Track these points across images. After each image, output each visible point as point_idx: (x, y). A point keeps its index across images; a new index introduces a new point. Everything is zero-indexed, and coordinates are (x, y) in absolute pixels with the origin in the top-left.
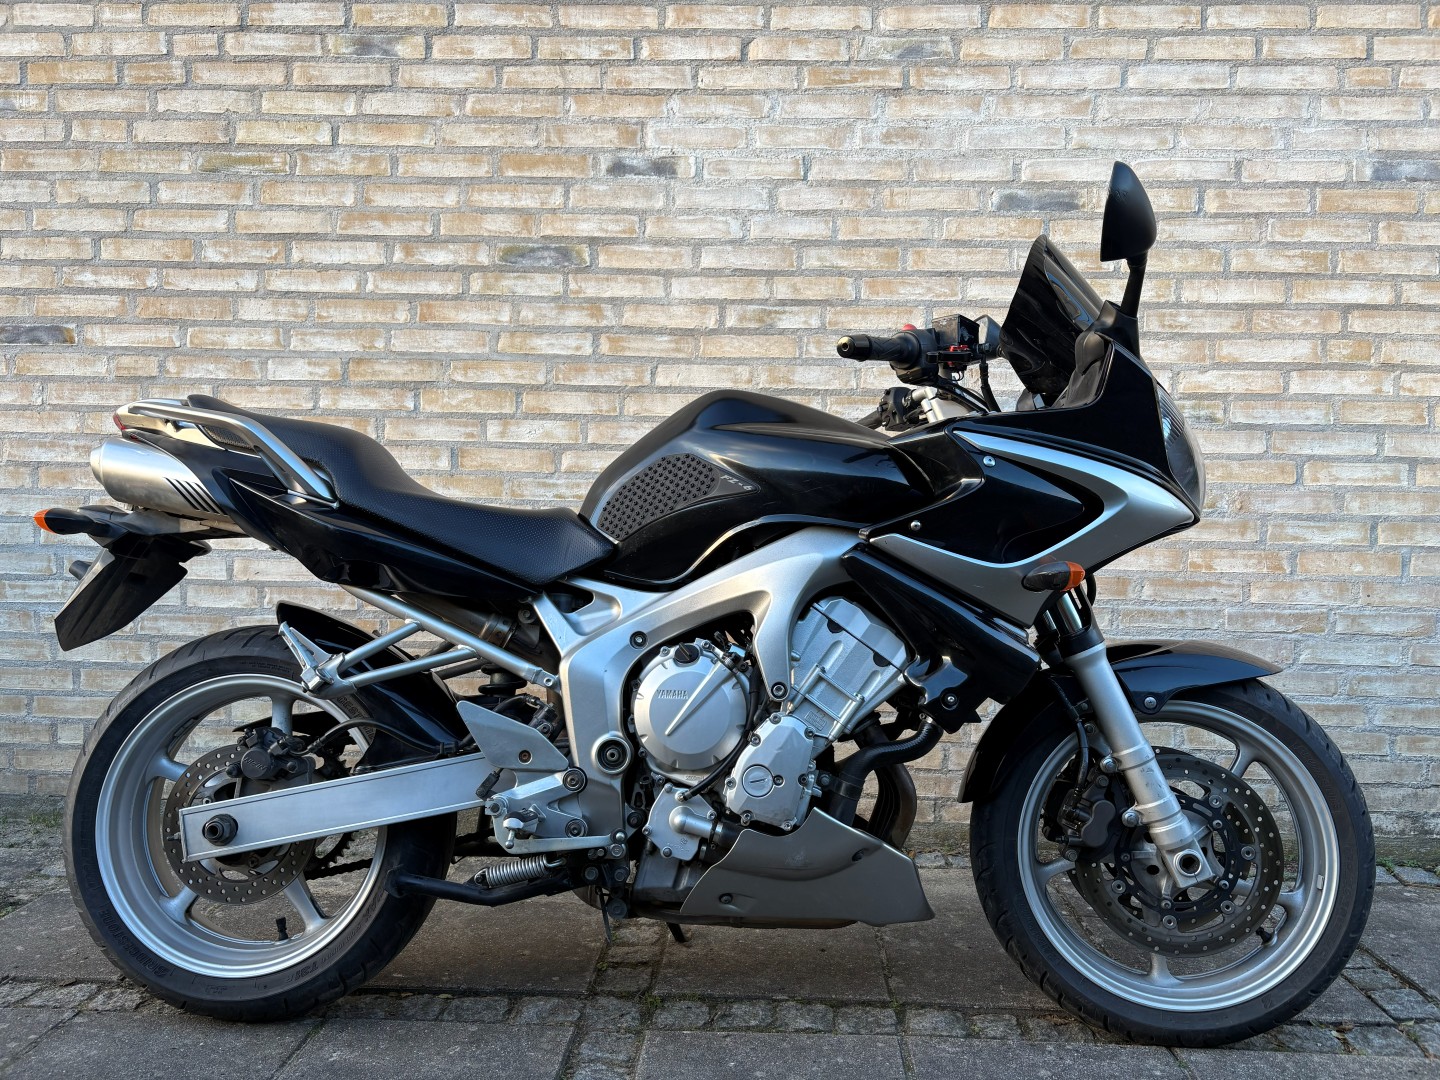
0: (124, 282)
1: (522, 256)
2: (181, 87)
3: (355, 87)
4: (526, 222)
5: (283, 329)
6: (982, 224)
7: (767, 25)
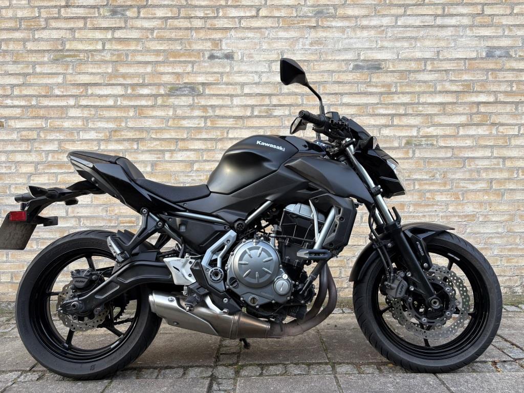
0: (23, 103)
1: (177, 90)
2: (44, 29)
3: (111, 28)
4: (178, 78)
5: (86, 119)
6: (347, 75)
7: (266, 4)
